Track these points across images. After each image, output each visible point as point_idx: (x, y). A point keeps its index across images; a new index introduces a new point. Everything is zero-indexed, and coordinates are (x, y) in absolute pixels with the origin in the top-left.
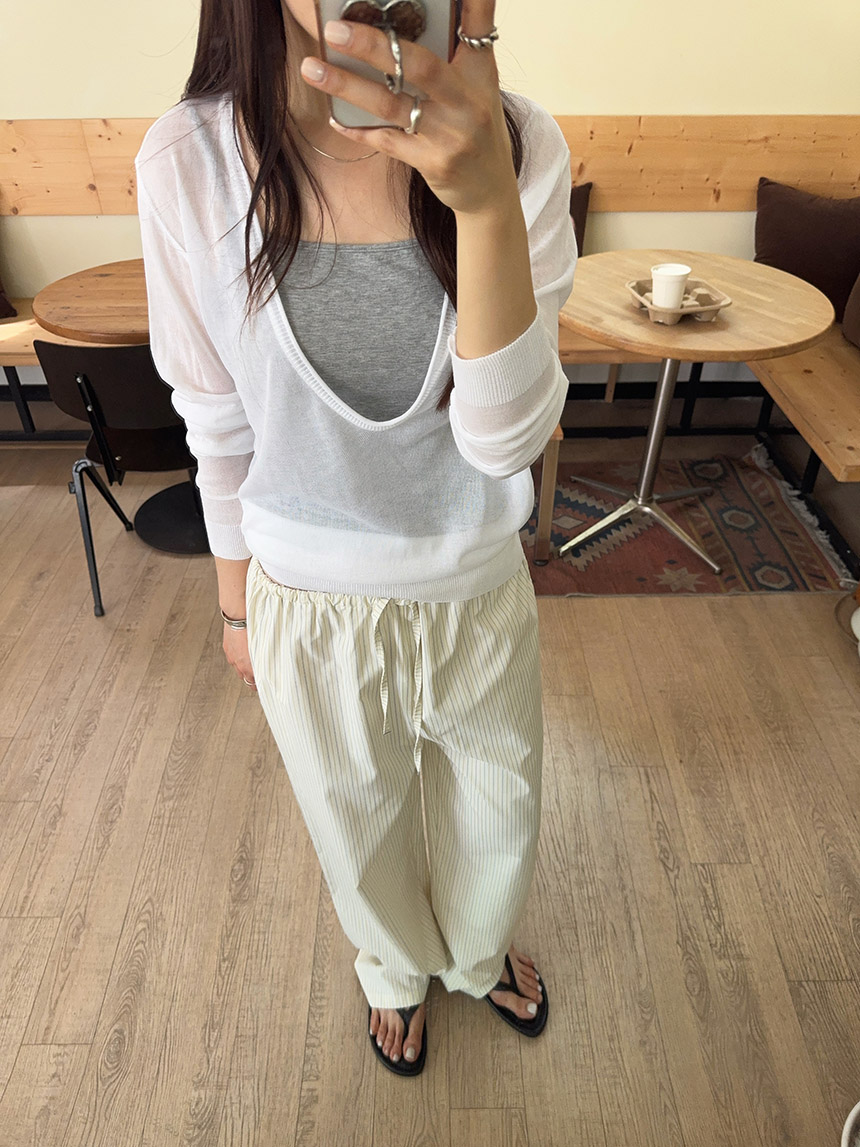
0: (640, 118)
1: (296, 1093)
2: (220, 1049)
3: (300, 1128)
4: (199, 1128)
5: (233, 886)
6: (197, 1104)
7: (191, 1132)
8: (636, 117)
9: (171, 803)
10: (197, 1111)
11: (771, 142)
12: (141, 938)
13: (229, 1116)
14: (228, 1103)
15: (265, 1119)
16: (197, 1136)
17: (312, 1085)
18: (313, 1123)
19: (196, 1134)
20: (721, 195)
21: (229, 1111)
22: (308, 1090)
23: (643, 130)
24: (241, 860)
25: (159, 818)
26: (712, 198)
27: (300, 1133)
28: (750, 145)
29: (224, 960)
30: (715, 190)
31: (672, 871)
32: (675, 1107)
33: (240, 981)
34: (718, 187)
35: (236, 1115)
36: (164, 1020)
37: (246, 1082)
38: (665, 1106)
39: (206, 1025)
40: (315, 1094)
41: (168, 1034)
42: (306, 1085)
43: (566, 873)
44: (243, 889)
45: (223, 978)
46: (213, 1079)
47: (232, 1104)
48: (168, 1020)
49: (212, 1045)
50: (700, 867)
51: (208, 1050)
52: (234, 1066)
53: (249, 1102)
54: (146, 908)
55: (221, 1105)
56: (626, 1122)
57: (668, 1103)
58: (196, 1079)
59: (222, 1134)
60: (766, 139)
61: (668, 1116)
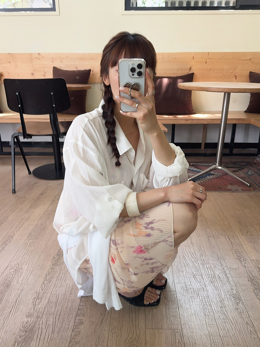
0: (209, 53)
1: (73, 321)
2: (40, 305)
3: (73, 334)
4: (26, 332)
5: (53, 261)
6: (26, 323)
7: (22, 333)
8: (207, 52)
9: (31, 241)
10: (26, 326)
11: (252, 60)
12: (12, 273)
13: (40, 328)
14: (41, 323)
15: (57, 330)
16: (24, 335)
17: (81, 318)
18: (80, 332)
19: (24, 334)
20: (237, 77)
21: (41, 326)
22: (79, 320)
23: (210, 57)
24: (58, 255)
25: (26, 244)
26: (234, 78)
27: (72, 336)
28: (245, 61)
29: (46, 280)
30: (235, 76)
31: (243, 261)
32: (255, 331)
33: (52, 286)
34: (236, 75)
35: (44, 327)
36: (17, 296)
37: (50, 316)
38: (251, 331)
39: (35, 298)
40: (82, 321)
41: (18, 300)
42: (78, 318)
43: (197, 261)
44: (58, 262)
45: (45, 285)
46: (35, 314)
47: (42, 323)
48: (19, 296)
49: (37, 304)
50: (255, 261)
51: (34, 305)
52: (46, 310)
53: (51, 323)
54: (16, 266)
55: (37, 324)
56: (232, 336)
57: (252, 330)
58: (27, 314)
59: (36, 334)
60: (250, 59)
61: (253, 335)
